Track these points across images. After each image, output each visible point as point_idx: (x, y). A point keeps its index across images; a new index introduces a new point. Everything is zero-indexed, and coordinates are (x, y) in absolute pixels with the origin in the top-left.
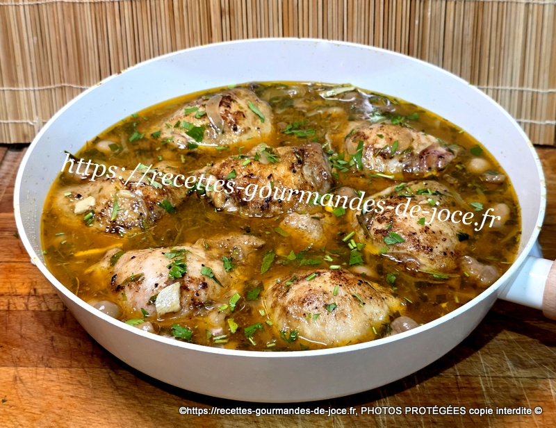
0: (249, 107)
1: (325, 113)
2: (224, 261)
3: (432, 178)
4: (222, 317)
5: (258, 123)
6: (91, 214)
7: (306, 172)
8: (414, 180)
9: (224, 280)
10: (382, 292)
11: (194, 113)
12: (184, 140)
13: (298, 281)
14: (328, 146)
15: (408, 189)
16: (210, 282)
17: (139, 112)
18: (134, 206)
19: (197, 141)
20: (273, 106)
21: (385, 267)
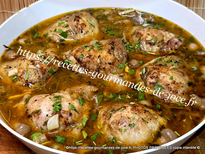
0: (87, 21)
1: (122, 22)
2: (79, 100)
3: (173, 54)
4: (79, 130)
5: (92, 28)
6: (16, 77)
7: (116, 53)
8: (165, 55)
9: (80, 110)
10: (155, 115)
11: (63, 25)
12: (58, 38)
13: (115, 111)
14: (124, 39)
15: (162, 60)
16: (73, 112)
17: (38, 24)
18: (36, 73)
19: (64, 38)
20: (98, 19)
21: (155, 100)
